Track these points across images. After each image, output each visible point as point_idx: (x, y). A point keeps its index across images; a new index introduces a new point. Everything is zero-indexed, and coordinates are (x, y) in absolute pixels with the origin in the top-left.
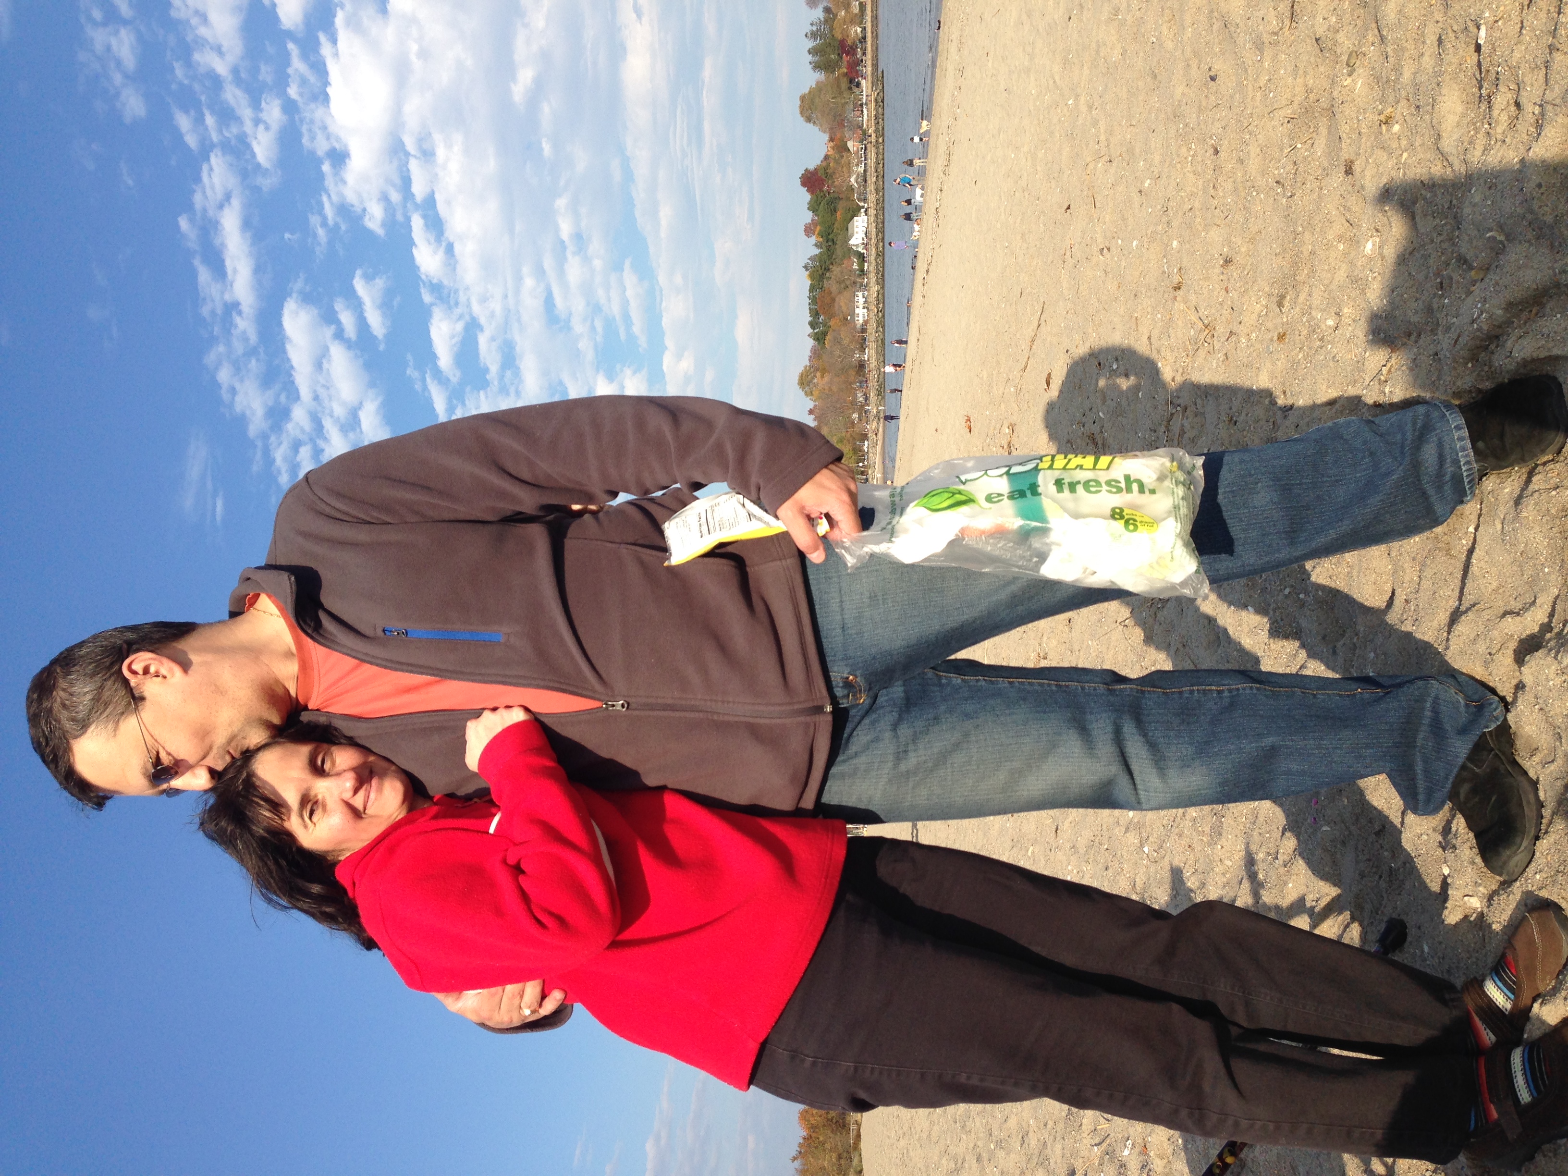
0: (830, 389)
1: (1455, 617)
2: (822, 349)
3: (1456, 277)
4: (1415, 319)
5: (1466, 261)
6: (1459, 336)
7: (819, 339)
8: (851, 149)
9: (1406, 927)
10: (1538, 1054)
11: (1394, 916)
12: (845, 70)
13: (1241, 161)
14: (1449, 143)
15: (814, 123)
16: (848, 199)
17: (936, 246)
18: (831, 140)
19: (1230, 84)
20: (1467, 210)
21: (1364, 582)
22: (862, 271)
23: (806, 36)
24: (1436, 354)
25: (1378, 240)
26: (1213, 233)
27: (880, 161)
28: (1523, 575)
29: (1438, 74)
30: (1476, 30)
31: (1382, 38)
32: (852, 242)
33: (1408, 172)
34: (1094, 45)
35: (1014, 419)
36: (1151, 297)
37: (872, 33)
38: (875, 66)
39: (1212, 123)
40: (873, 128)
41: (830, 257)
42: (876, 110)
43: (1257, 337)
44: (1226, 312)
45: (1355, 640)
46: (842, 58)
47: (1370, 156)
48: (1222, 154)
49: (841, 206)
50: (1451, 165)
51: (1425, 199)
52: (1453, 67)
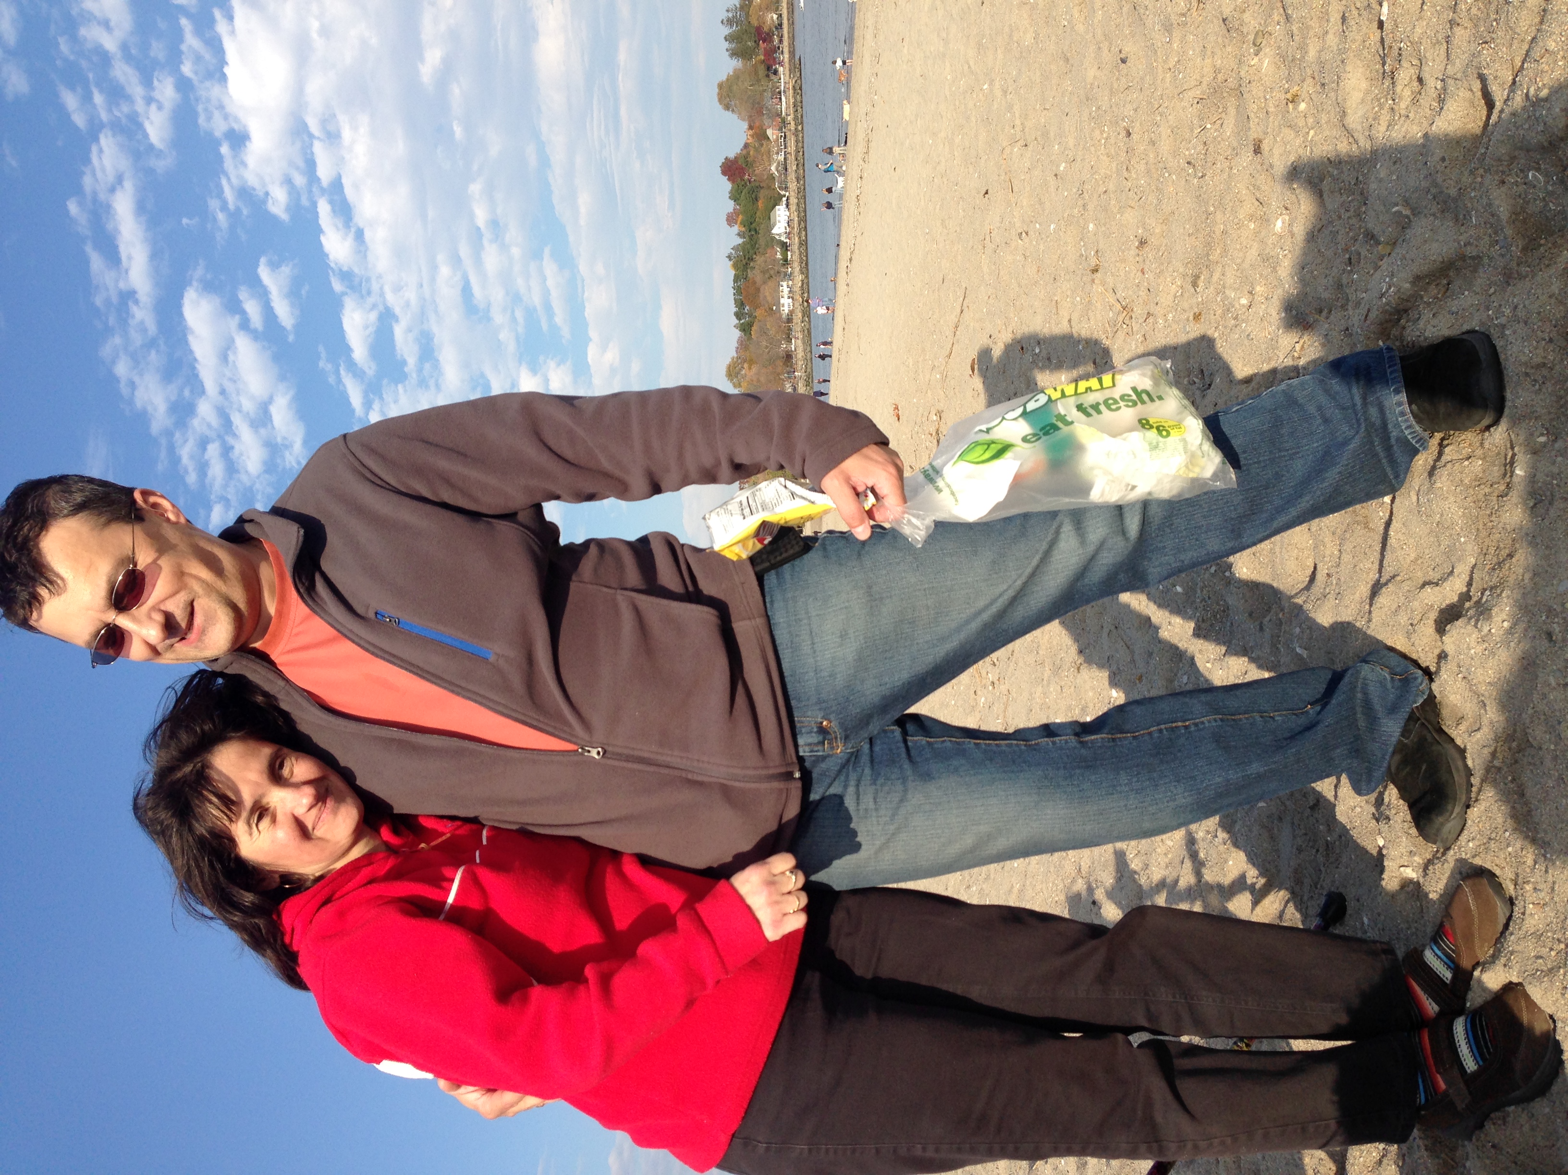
0: (758, 381)
1: (1376, 589)
2: (748, 340)
3: (1364, 252)
4: (1325, 295)
5: (1373, 237)
6: (1369, 310)
7: (746, 329)
8: (771, 138)
9: (1345, 900)
10: (1480, 1021)
11: (1333, 889)
12: (763, 58)
13: (1153, 143)
14: (1354, 120)
15: (733, 111)
16: (769, 187)
17: (858, 234)
18: (751, 128)
19: (1140, 67)
20: (1373, 186)
21: (1287, 557)
22: (786, 260)
23: (722, 22)
24: (1347, 329)
25: (1287, 218)
26: (1127, 215)
27: (800, 150)
28: (1440, 545)
29: (1341, 51)
30: (1378, 7)
31: (1288, 18)
32: (775, 231)
33: (1314, 150)
34: (1007, 29)
35: (941, 406)
36: (1069, 280)
37: (789, 20)
38: (792, 53)
39: (1124, 106)
40: (792, 116)
41: (753, 246)
42: (795, 97)
43: (1174, 317)
44: (1143, 293)
45: (1281, 616)
46: (758, 45)
47: (1278, 135)
48: (1134, 136)
49: (762, 194)
50: (1356, 142)
51: (1331, 176)
52: (1357, 44)
